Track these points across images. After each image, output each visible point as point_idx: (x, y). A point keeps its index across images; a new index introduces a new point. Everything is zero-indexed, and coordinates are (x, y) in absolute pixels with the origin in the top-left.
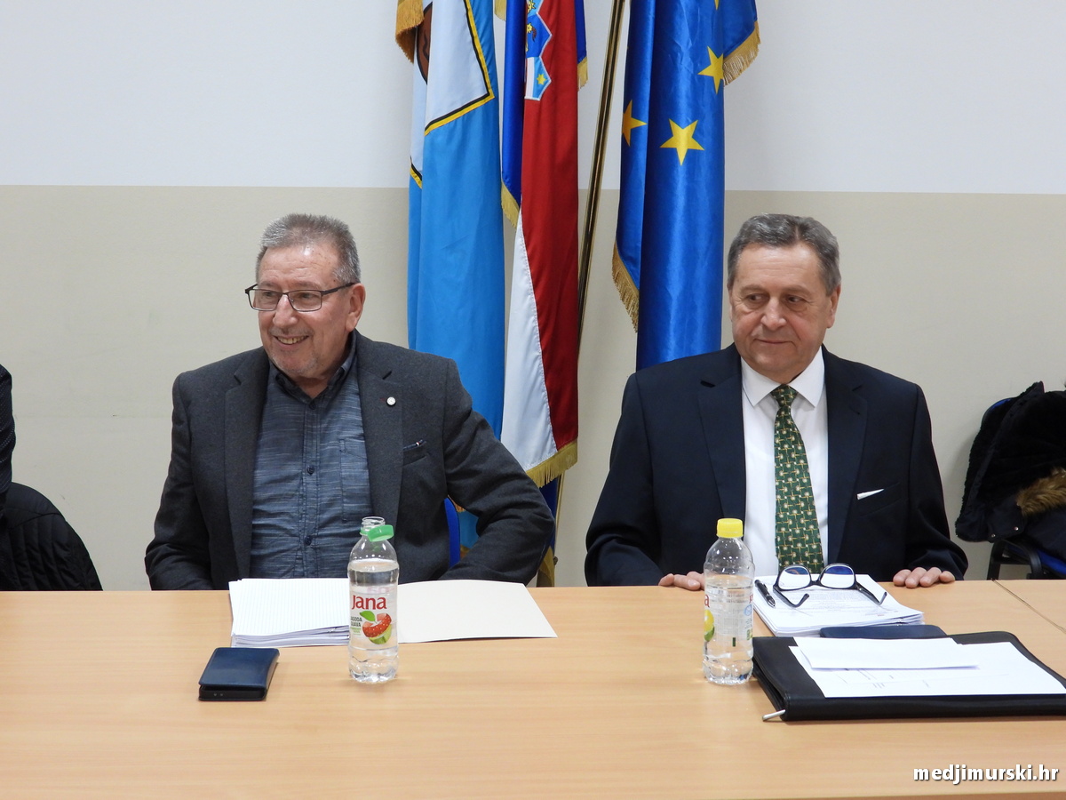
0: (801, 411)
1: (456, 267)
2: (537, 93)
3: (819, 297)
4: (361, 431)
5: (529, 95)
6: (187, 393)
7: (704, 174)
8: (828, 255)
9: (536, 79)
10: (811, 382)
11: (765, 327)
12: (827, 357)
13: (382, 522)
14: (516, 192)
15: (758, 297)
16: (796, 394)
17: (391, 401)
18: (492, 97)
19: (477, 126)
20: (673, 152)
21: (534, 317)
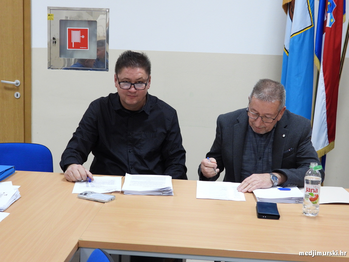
1: (299, 81)
13: (317, 164)
17: (284, 136)
18: (313, 26)
19: (308, 36)
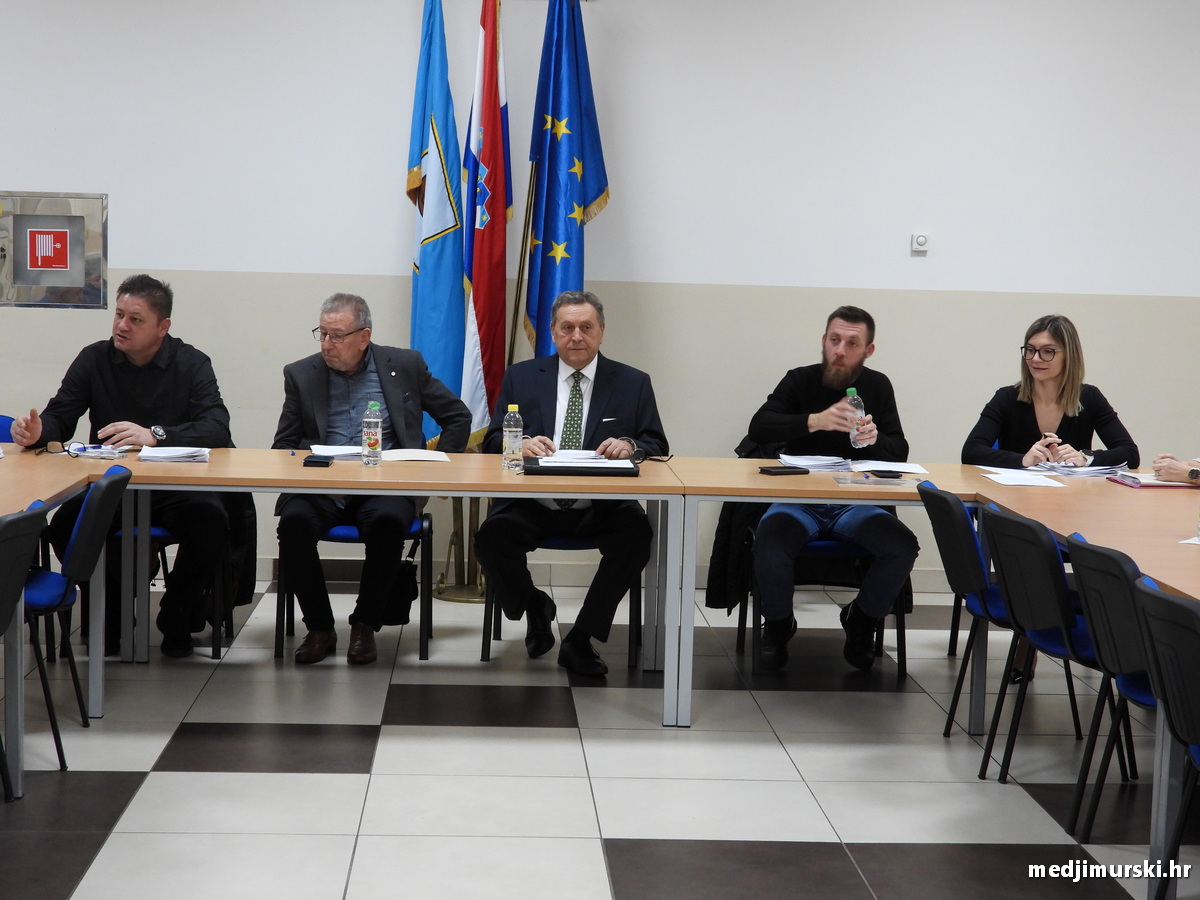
0: (585, 385)
1: (438, 319)
2: (482, 225)
3: (597, 327)
4: (380, 390)
5: (477, 226)
6: (289, 372)
7: (572, 270)
8: (599, 309)
9: (482, 217)
10: (590, 371)
11: (574, 341)
12: (601, 358)
14: (470, 279)
15: (569, 327)
16: (583, 375)
17: (393, 374)
18: (459, 226)
19: (450, 243)
20: (554, 258)
21: (478, 347)
